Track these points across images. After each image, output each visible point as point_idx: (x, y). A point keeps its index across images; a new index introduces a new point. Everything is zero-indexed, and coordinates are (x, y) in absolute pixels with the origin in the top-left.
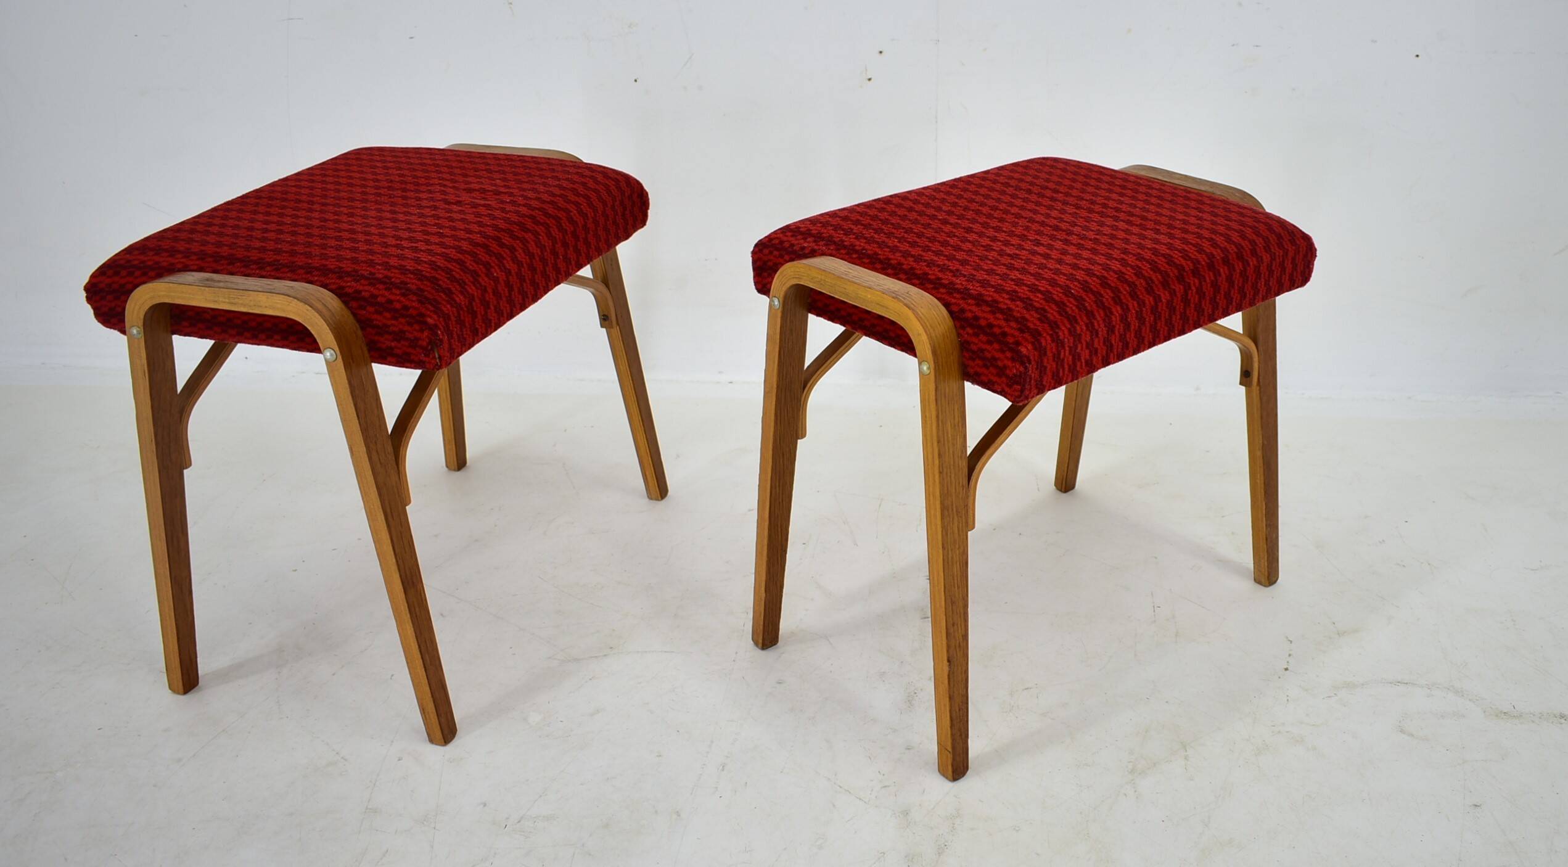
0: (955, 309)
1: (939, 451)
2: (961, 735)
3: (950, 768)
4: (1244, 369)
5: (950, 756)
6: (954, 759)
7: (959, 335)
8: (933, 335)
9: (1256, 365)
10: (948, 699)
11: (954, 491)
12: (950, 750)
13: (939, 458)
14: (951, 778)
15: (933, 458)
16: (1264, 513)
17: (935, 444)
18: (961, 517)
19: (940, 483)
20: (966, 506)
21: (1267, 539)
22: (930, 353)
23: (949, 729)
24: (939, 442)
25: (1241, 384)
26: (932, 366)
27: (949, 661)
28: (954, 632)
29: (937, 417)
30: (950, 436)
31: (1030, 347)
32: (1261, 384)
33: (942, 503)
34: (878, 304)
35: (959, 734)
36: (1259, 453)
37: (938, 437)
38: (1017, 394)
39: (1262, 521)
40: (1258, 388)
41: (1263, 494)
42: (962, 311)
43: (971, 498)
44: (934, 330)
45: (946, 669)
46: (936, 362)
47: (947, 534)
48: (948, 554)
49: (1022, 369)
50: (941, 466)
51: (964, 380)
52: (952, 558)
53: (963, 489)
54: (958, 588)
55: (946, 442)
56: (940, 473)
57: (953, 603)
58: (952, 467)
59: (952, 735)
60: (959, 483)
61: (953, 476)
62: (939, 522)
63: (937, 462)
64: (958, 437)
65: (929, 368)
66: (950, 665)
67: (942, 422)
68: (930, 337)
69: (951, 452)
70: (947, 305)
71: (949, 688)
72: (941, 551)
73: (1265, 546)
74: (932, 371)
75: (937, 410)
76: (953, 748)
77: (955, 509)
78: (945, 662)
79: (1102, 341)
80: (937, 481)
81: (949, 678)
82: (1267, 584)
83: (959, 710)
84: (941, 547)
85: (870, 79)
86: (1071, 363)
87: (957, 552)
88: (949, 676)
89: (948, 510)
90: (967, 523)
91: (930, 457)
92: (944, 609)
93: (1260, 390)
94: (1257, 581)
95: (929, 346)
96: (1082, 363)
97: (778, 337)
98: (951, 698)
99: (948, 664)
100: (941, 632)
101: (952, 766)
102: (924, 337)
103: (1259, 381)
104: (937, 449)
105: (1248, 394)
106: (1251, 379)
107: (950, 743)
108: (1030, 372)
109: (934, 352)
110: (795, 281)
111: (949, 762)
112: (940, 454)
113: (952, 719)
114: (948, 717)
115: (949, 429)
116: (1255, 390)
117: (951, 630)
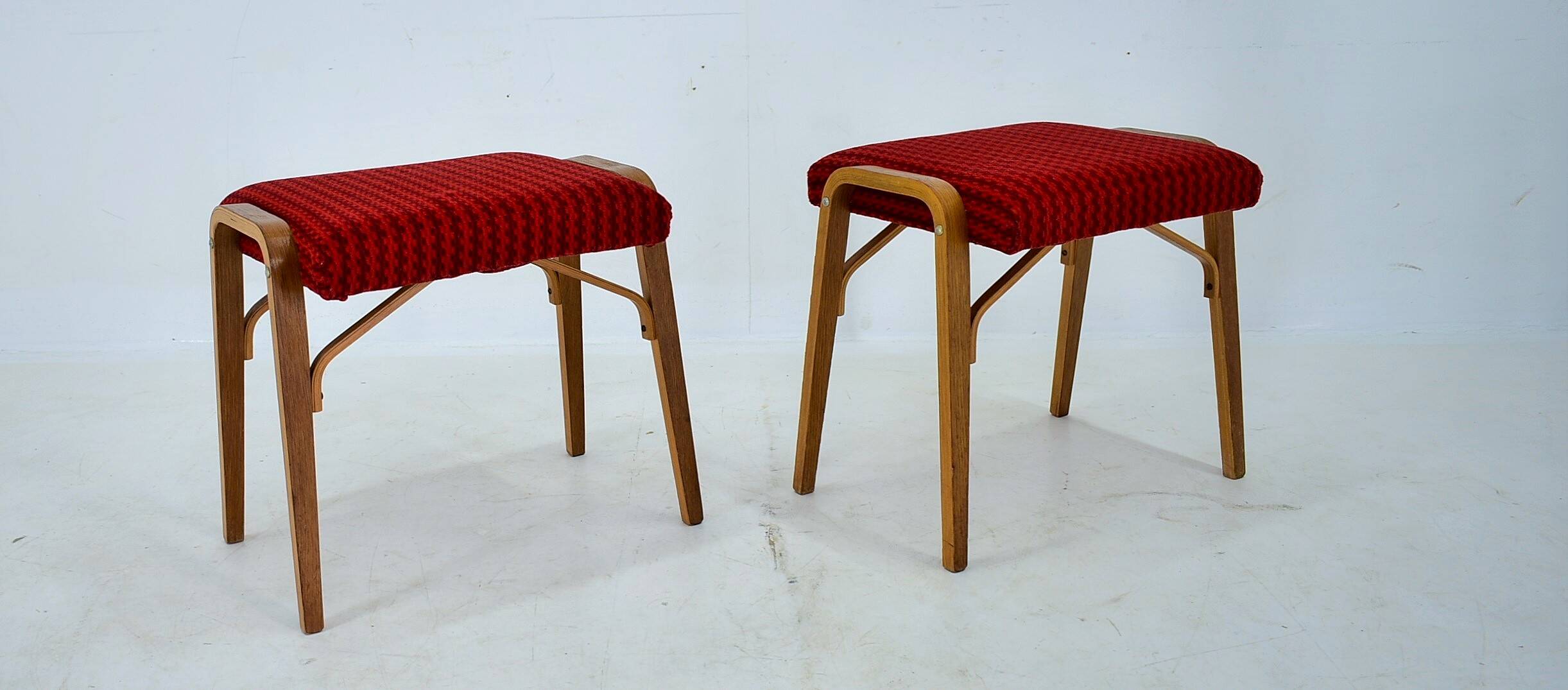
0: (962, 189)
1: (949, 294)
2: (961, 533)
3: (953, 561)
4: (1207, 283)
5: (953, 549)
6: (956, 553)
7: (966, 207)
8: (946, 204)
9: (1217, 279)
10: (952, 499)
11: (960, 327)
12: (952, 544)
13: (949, 299)
14: (953, 571)
15: (944, 300)
16: (1230, 411)
17: (946, 288)
18: (965, 352)
19: (949, 319)
20: (969, 344)
21: (1232, 435)
22: (944, 218)
23: (952, 525)
24: (948, 286)
26: (945, 228)
27: (953, 467)
28: (958, 444)
29: (948, 267)
30: (957, 283)
32: (1222, 296)
33: (950, 335)
34: (904, 187)
35: (960, 532)
36: (1223, 357)
37: (948, 283)
38: (1009, 244)
39: (1228, 418)
40: (1220, 299)
41: (1228, 394)
42: (969, 189)
43: (973, 337)
44: (947, 202)
45: (950, 474)
46: (948, 225)
47: (953, 361)
50: (950, 306)
51: (969, 242)
52: (957, 382)
53: (968, 329)
54: (962, 407)
55: (954, 288)
58: (959, 308)
59: (955, 531)
60: (964, 323)
61: (959, 315)
62: (948, 351)
63: (947, 303)
64: (964, 286)
65: (943, 230)
66: (954, 470)
67: (952, 271)
68: (944, 206)
69: (958, 297)
70: (957, 187)
71: (953, 490)
72: (949, 374)
73: (1232, 442)
74: (945, 230)
75: (948, 261)
76: (955, 542)
77: (960, 343)
78: (951, 467)
80: (947, 318)
81: (953, 481)
82: (1234, 477)
83: (961, 510)
84: (949, 371)
87: (962, 378)
88: (953, 479)
90: (969, 355)
91: (942, 299)
92: (950, 423)
93: (1221, 301)
94: (1226, 475)
95: (943, 213)
97: (827, 228)
98: (954, 499)
99: (952, 469)
100: (947, 443)
101: (954, 558)
102: (939, 206)
103: (1220, 293)
104: (947, 293)
105: (1212, 305)
106: (1214, 292)
107: (953, 538)
108: (1019, 227)
109: (947, 217)
110: (843, 182)
111: (952, 555)
112: (949, 297)
113: (954, 518)
114: (952, 516)
115: (957, 278)
116: (1218, 301)
117: (956, 441)
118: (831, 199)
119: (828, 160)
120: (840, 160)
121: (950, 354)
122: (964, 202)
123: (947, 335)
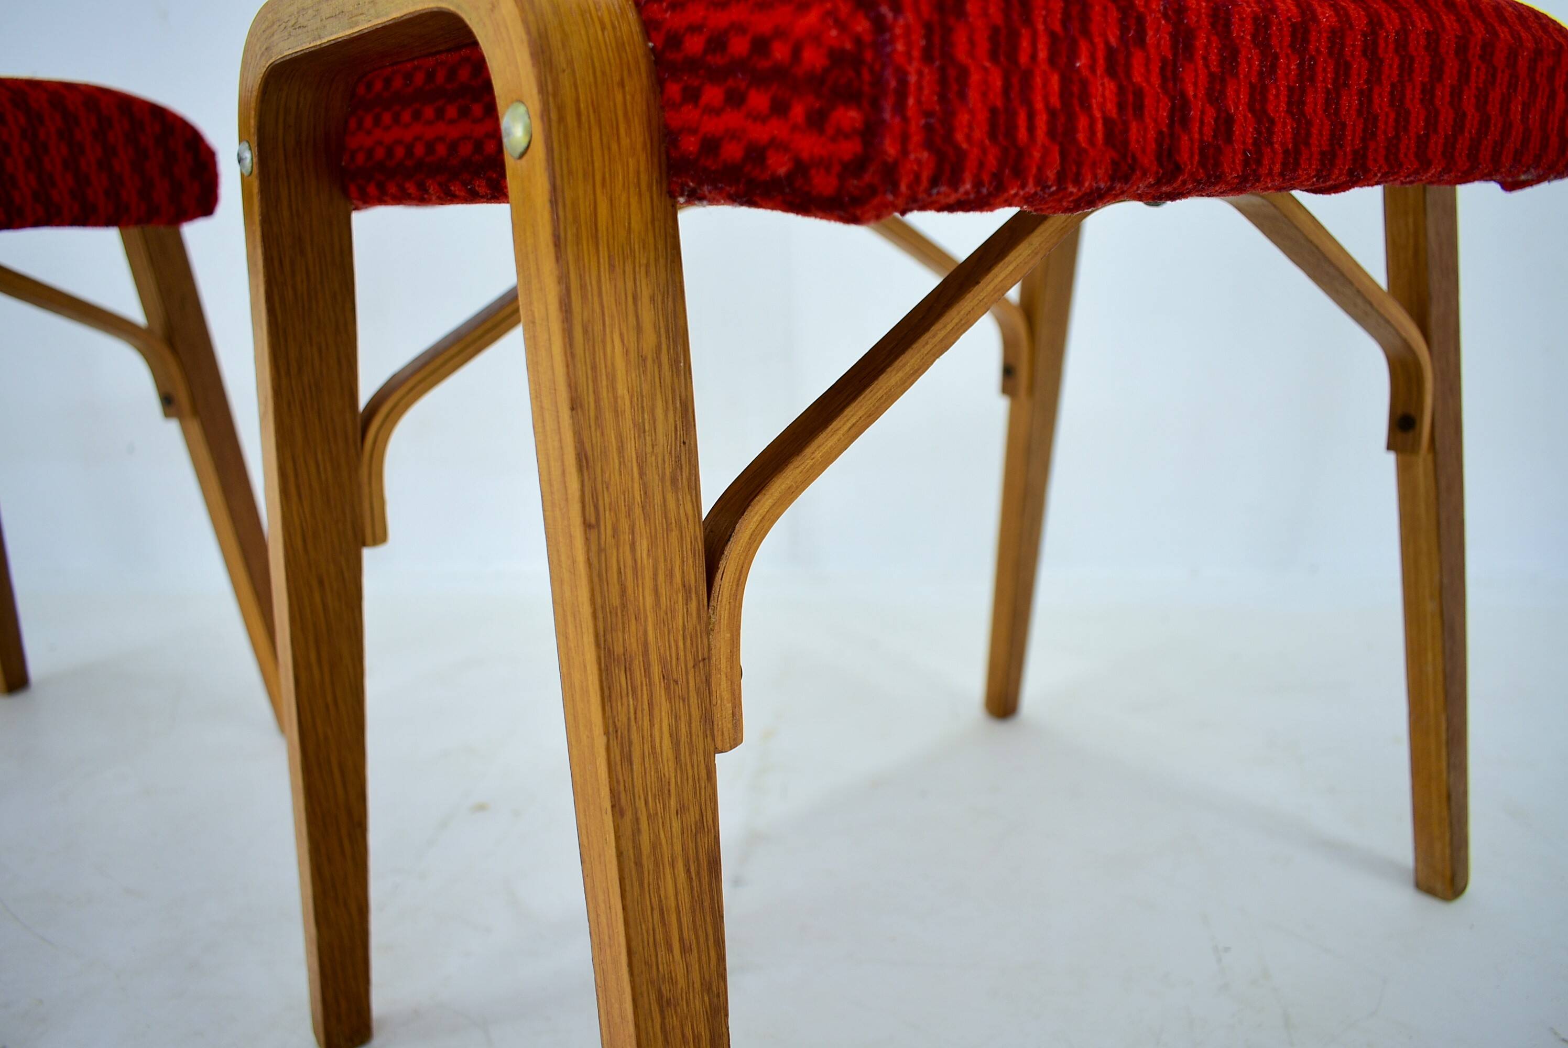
9: (1429, 400)
11: (649, 600)
13: (580, 469)
15: (564, 473)
17: (565, 413)
18: (685, 699)
20: (704, 661)
22: (531, 61)
25: (1389, 447)
26: (537, 107)
29: (567, 312)
30: (622, 390)
32: (1437, 448)
37: (572, 386)
38: (850, 149)
40: (1430, 456)
46: (553, 100)
48: (637, 831)
51: (677, 197)
53: (687, 601)
54: (685, 950)
55: (608, 415)
57: (664, 1004)
58: (638, 511)
60: (670, 575)
61: (643, 545)
64: (660, 404)
65: (527, 126)
67: (585, 331)
68: (530, 9)
73: (1446, 813)
74: (540, 128)
77: (656, 670)
79: (1155, 69)
80: (581, 557)
82: (1436, 895)
84: (607, 805)
86: (1055, 101)
87: (676, 825)
89: (628, 670)
90: (708, 719)
93: (1433, 461)
94: (1424, 889)
95: (524, 37)
96: (1092, 121)
103: (1432, 439)
106: (1420, 434)
116: (1423, 459)
118: (253, 144)
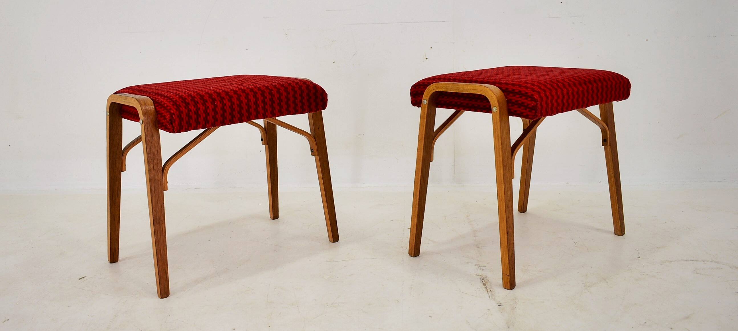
0: (504, 89)
2: (512, 268)
3: (509, 283)
4: (604, 139)
5: (508, 277)
6: (510, 279)
7: (506, 98)
9: (609, 136)
11: (507, 160)
13: (502, 145)
14: (509, 288)
15: (499, 145)
16: (617, 202)
17: (500, 139)
18: (510, 171)
19: (502, 155)
20: (511, 167)
22: (497, 102)
23: (508, 264)
25: (602, 145)
26: (498, 107)
27: (507, 233)
29: (500, 128)
30: (505, 137)
31: (537, 96)
32: (611, 145)
33: (503, 164)
34: (473, 89)
36: (613, 175)
37: (501, 136)
38: (533, 114)
39: (616, 206)
40: (610, 147)
41: (616, 193)
42: (507, 89)
44: (498, 95)
45: (506, 237)
49: (535, 104)
50: (502, 148)
51: (509, 114)
52: (507, 188)
54: (510, 202)
55: (504, 139)
56: (502, 151)
57: (508, 208)
58: (506, 150)
59: (509, 267)
60: (509, 157)
61: (506, 153)
62: (502, 172)
65: (496, 109)
66: (508, 235)
67: (502, 130)
68: (497, 97)
69: (506, 143)
71: (508, 246)
72: (503, 185)
73: (619, 217)
74: (498, 110)
75: (501, 125)
76: (510, 274)
77: (508, 168)
78: (506, 234)
81: (507, 241)
82: (620, 235)
83: (512, 256)
84: (503, 183)
85: (427, 59)
87: (509, 186)
88: (507, 240)
89: (505, 168)
91: (497, 145)
92: (505, 210)
93: (611, 147)
94: (616, 234)
95: (496, 100)
98: (508, 250)
99: (507, 234)
100: (503, 221)
101: (510, 282)
102: (494, 97)
103: (610, 144)
104: (500, 141)
105: (605, 149)
106: (607, 142)
107: (508, 272)
108: (538, 105)
109: (499, 102)
110: (435, 91)
111: (508, 281)
112: (502, 143)
113: (509, 261)
114: (508, 259)
115: (505, 134)
117: (508, 220)
118: (428, 100)
119: (422, 82)
120: (429, 81)
121: (504, 174)
122: (505, 95)
123: (501, 164)
